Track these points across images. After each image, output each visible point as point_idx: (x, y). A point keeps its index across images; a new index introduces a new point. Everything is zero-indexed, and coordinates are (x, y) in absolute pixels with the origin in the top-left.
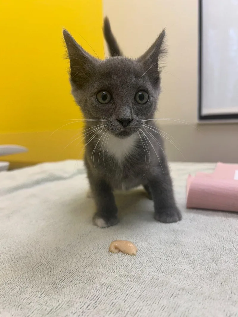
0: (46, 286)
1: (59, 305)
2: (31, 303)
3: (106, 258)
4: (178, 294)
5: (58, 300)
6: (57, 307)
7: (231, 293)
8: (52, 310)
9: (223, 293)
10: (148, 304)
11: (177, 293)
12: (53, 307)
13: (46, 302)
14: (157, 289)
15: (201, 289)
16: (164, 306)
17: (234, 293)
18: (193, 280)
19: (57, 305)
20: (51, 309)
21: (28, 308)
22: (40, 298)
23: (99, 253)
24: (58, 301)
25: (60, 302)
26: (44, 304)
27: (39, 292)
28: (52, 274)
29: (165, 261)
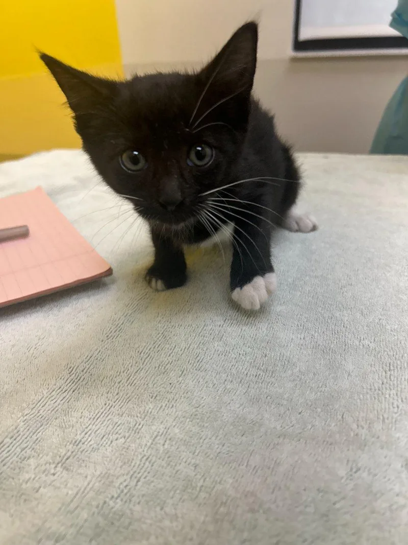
0: (61, 450)
1: (89, 484)
2: (40, 487)
3: (156, 381)
4: (278, 444)
5: (84, 475)
6: (85, 489)
7: (356, 427)
8: (77, 494)
9: (344, 430)
10: (231, 468)
11: (276, 442)
12: (77, 489)
13: (65, 484)
14: (244, 438)
15: (311, 430)
16: (257, 467)
17: (361, 426)
18: (300, 413)
19: (86, 484)
20: (75, 492)
21: (36, 499)
22: (54, 474)
23: (143, 371)
24: (86, 477)
25: (89, 478)
26: (62, 486)
27: (50, 464)
28: (67, 426)
29: (254, 379)
